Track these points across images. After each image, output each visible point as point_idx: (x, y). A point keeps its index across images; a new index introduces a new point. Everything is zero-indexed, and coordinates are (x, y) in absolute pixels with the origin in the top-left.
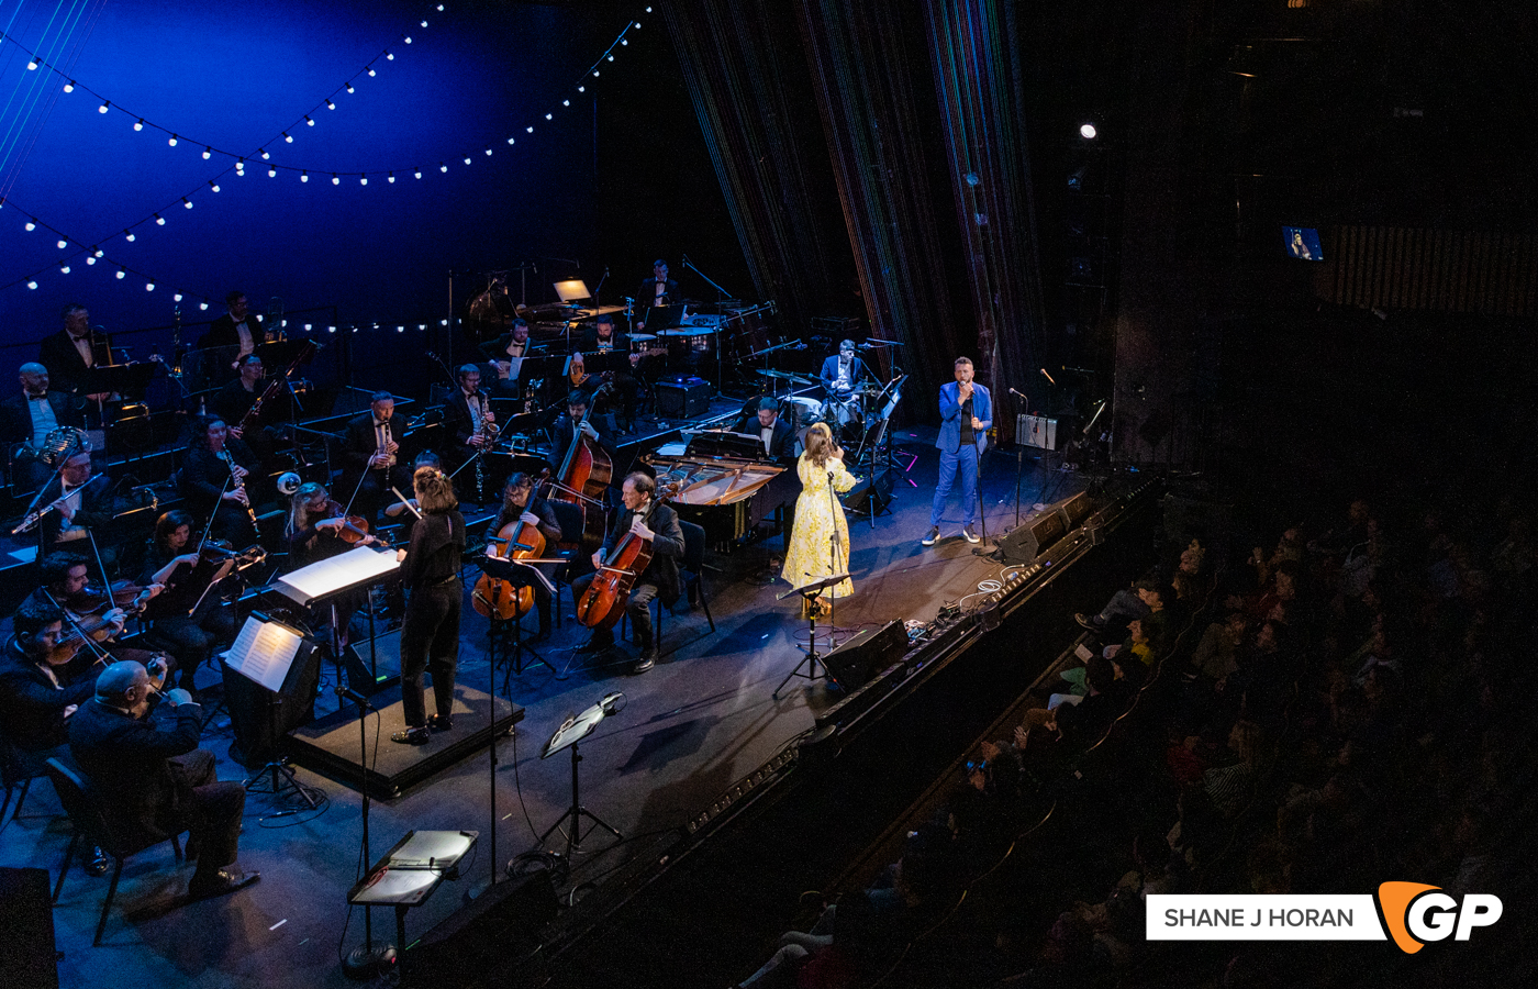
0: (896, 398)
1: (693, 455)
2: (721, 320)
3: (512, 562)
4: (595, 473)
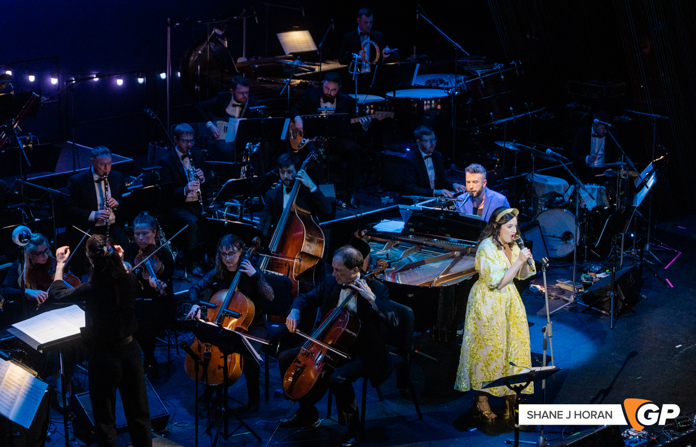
0: (651, 182)
1: (411, 233)
2: (457, 82)
3: (221, 327)
4: (308, 245)
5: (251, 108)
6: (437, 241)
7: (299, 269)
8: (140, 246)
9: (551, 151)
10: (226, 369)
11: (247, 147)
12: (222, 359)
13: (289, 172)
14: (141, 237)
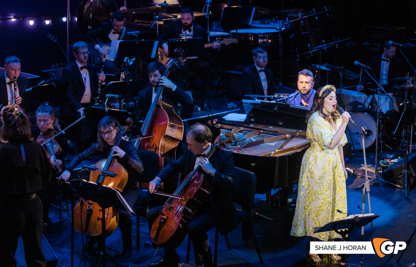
4: (171, 130)
5: (128, 33)
6: (272, 128)
7: (164, 149)
8: (41, 130)
9: (358, 62)
10: (104, 220)
11: (125, 61)
12: (101, 213)
13: (155, 76)
14: (42, 123)
